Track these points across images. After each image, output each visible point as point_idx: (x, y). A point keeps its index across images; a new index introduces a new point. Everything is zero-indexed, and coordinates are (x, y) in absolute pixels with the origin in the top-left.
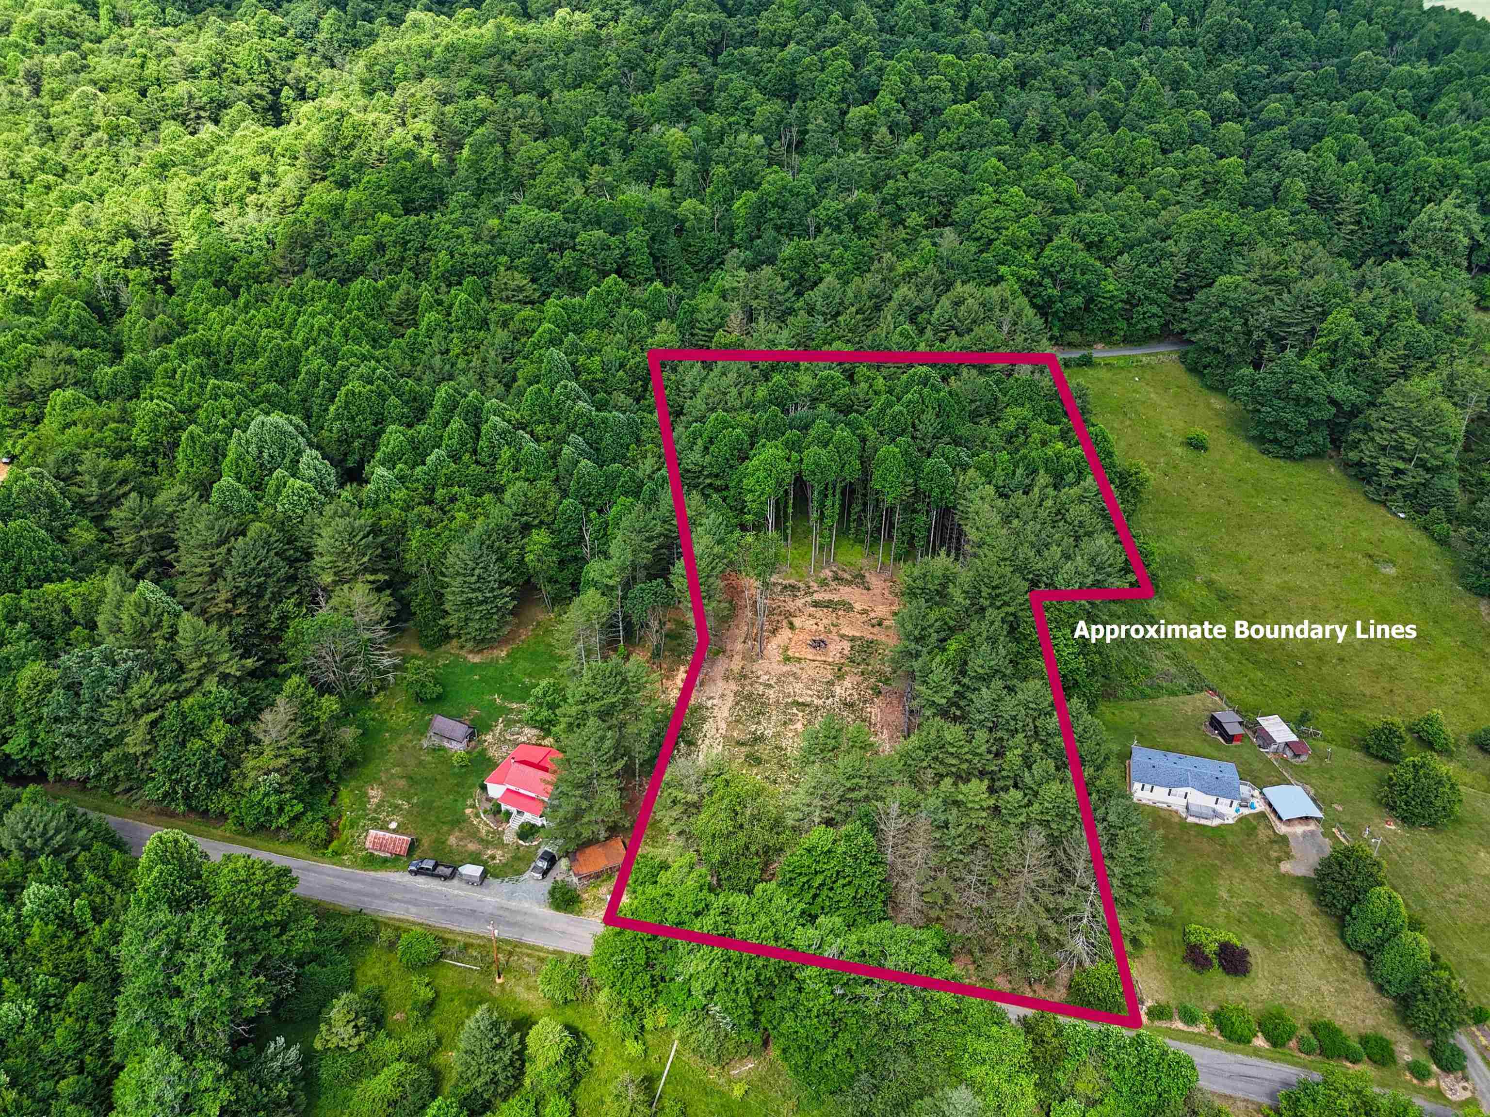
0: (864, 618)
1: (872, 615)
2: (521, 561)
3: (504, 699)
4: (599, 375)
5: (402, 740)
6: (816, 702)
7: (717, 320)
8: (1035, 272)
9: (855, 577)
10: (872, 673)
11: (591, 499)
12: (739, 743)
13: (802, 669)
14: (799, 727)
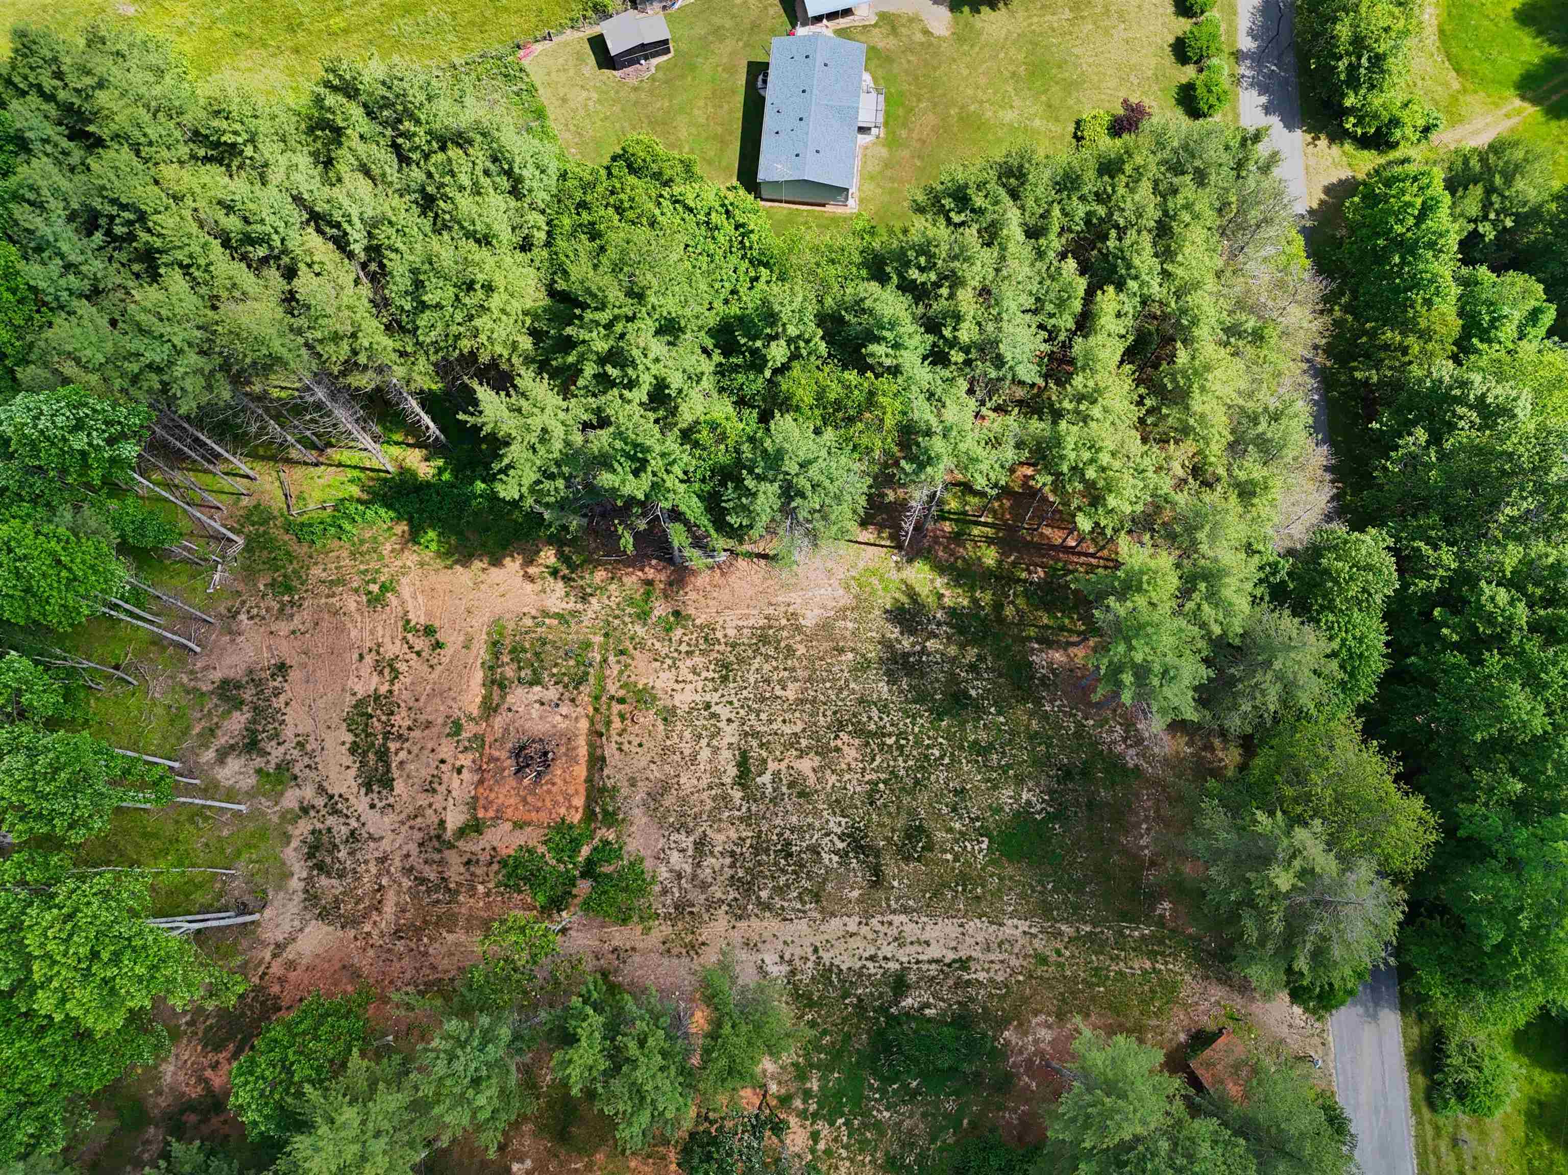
0: (409, 667)
1: (394, 650)
6: (730, 736)
9: (236, 702)
12: (877, 879)
13: (633, 783)
14: (806, 766)
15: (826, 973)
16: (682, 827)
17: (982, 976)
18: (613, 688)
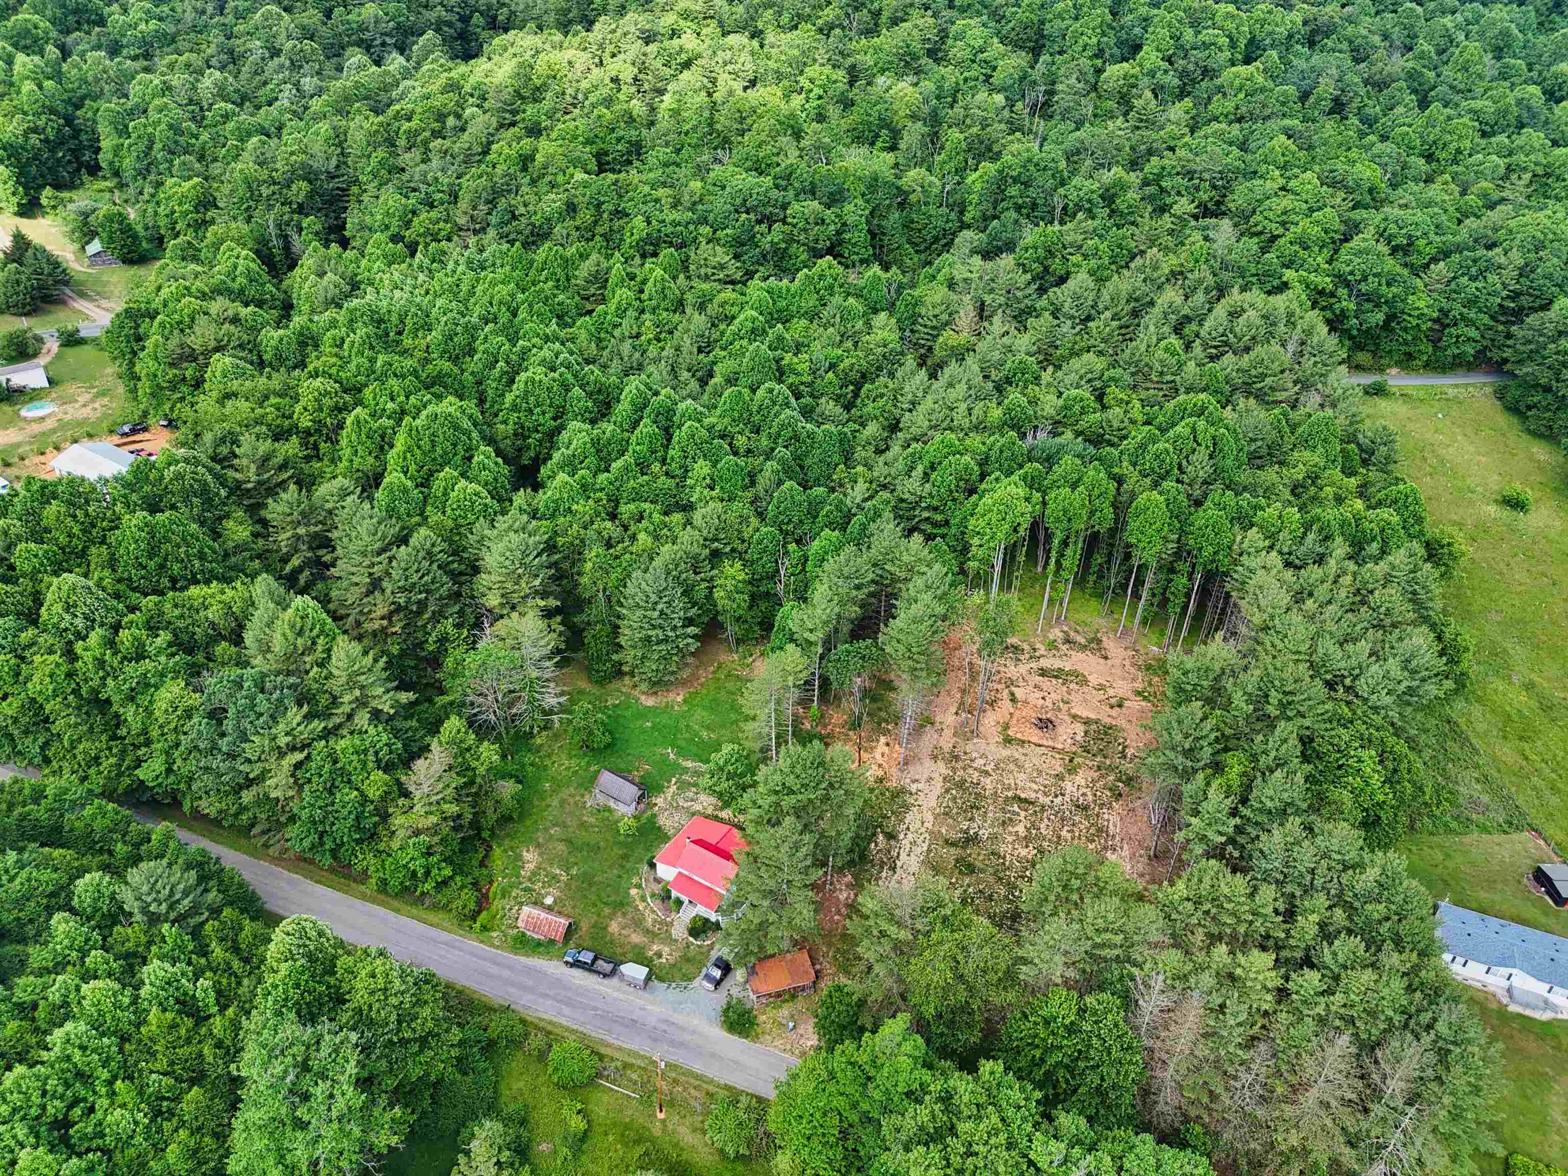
0: (1100, 695)
1: (1111, 692)
2: (709, 596)
3: (678, 754)
4: (807, 379)
5: (564, 793)
6: (1043, 800)
7: (945, 317)
8: (1328, 280)
9: (1091, 641)
10: (1110, 768)
11: (790, 528)
12: (948, 843)
13: (1025, 755)
14: (1021, 829)
15: (907, 807)
16: (997, 768)
17: (884, 874)
18: (1077, 760)
